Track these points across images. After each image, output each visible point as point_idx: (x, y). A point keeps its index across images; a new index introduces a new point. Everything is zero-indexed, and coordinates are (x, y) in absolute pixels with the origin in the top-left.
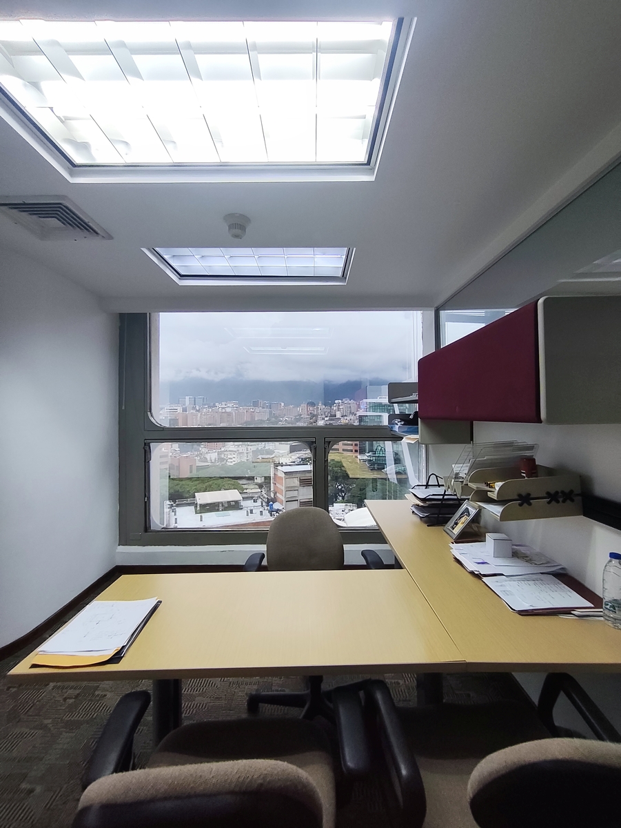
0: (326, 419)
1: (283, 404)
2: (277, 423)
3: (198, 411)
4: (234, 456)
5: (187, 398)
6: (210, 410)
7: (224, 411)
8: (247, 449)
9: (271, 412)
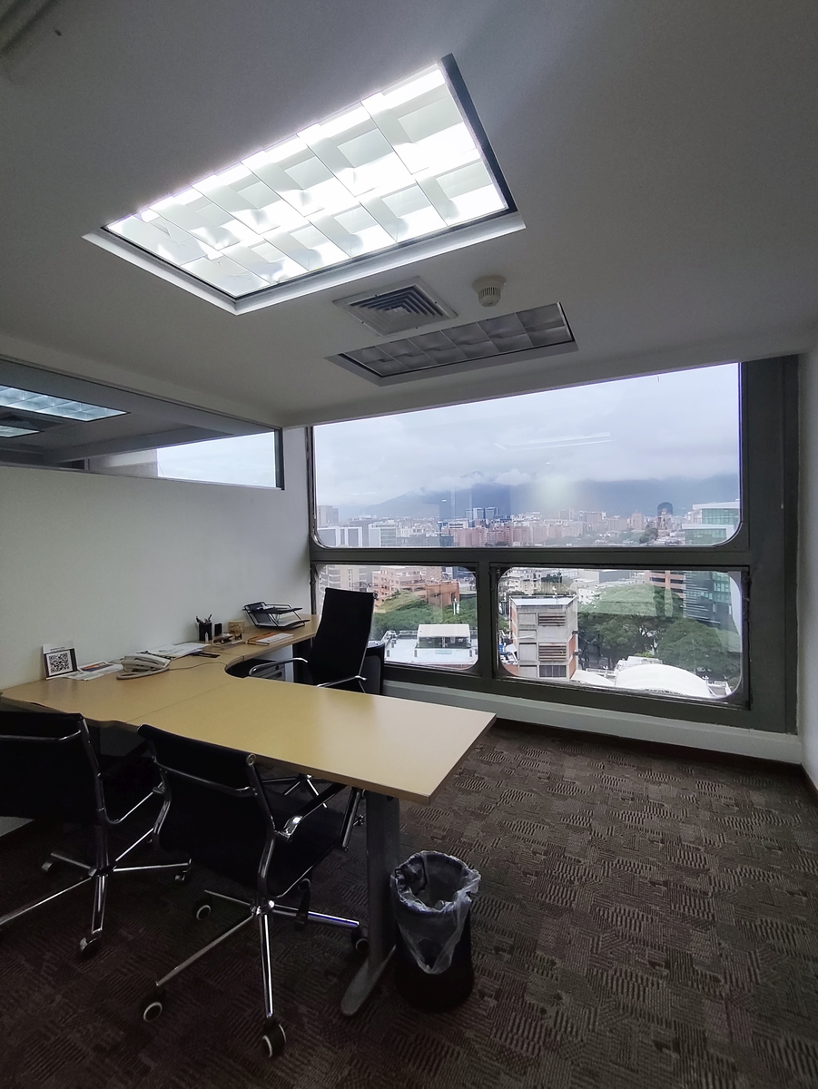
0: (671, 534)
1: (604, 514)
2: (593, 540)
3: (488, 526)
4: (517, 584)
5: (475, 509)
6: (503, 524)
7: (520, 525)
8: (535, 575)
9: (585, 527)
